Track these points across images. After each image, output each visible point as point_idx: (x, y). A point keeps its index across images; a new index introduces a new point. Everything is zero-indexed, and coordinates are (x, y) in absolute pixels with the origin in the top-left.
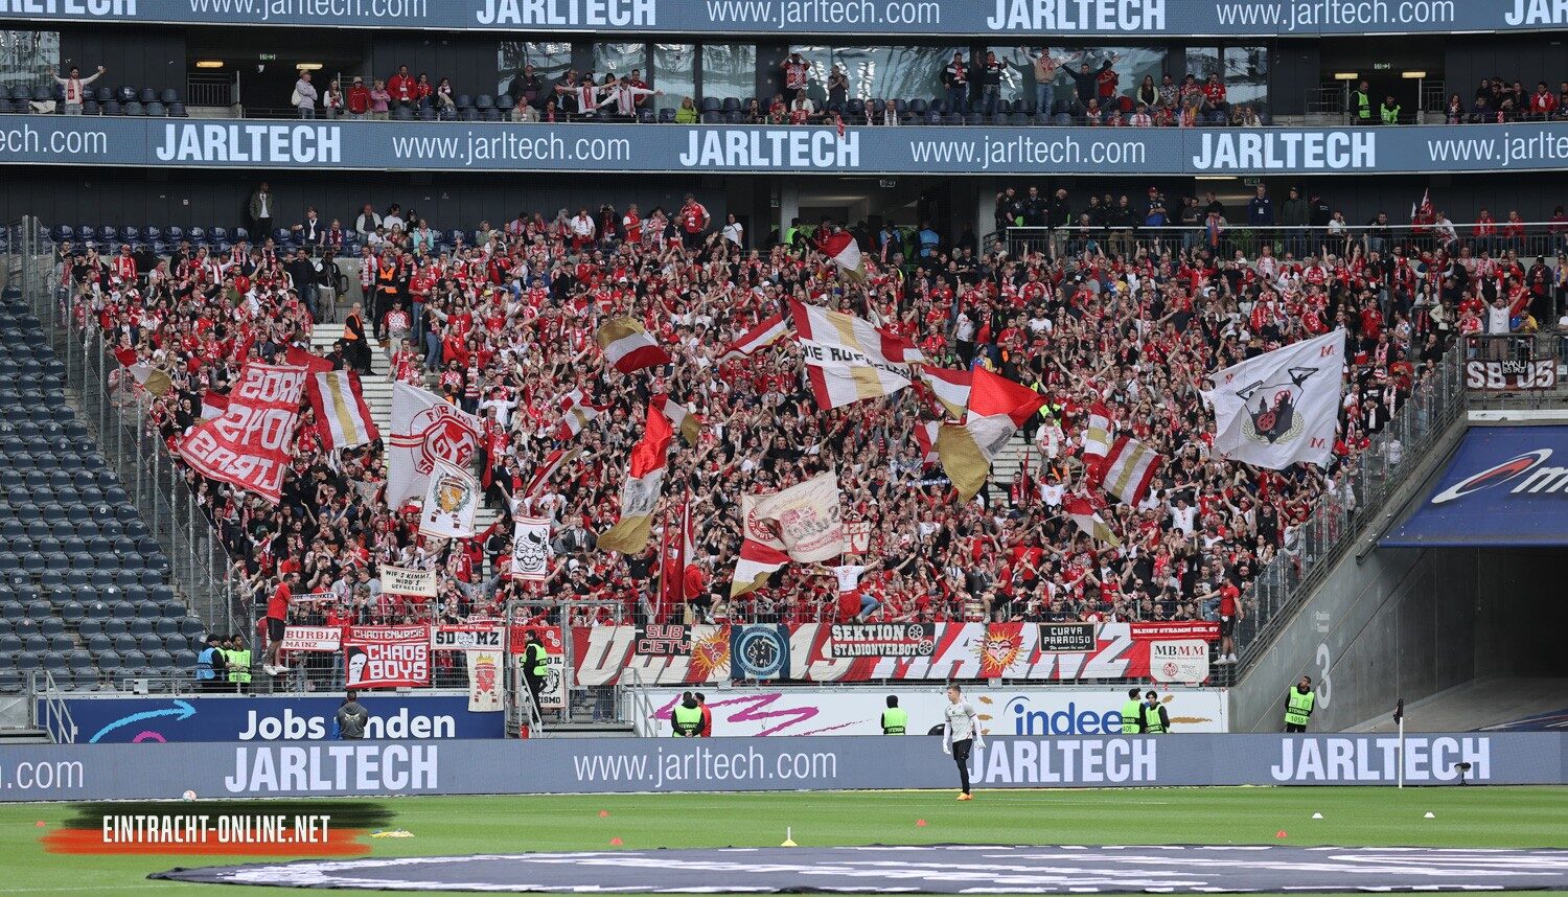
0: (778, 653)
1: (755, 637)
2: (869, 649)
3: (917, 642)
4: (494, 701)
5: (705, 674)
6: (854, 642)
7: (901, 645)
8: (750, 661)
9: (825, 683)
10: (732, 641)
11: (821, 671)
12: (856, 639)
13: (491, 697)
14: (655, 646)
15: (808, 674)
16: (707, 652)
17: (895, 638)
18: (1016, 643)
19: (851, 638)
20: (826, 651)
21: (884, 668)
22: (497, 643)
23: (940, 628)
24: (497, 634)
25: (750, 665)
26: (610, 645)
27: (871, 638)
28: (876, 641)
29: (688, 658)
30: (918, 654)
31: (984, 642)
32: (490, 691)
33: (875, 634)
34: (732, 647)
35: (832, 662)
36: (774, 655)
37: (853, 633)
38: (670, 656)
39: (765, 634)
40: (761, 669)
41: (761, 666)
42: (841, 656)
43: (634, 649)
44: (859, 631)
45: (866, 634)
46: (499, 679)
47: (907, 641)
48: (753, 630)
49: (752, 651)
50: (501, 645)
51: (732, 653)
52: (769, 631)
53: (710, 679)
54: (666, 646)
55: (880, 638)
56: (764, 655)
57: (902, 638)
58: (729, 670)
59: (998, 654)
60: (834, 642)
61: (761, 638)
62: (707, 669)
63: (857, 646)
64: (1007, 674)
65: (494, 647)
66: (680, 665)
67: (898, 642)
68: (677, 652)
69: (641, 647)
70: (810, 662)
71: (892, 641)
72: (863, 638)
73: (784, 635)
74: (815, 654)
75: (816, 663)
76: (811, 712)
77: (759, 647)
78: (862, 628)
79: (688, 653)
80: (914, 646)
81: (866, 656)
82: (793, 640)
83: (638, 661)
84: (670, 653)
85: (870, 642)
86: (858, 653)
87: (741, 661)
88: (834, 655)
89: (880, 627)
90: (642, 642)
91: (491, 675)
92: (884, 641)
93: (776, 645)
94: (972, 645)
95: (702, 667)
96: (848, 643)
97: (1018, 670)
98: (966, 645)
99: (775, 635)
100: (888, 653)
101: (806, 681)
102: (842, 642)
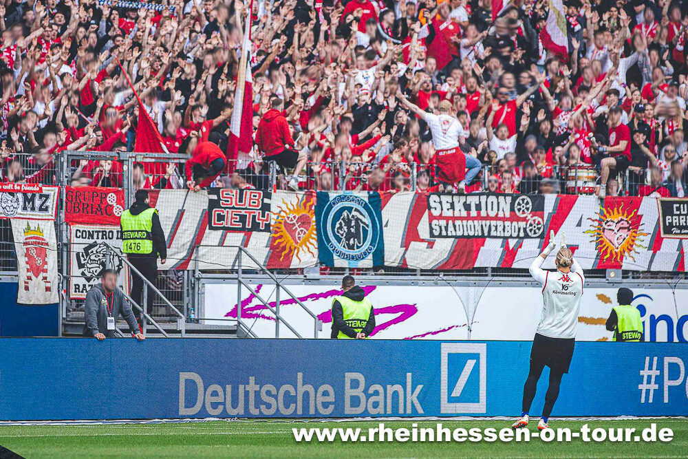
0: (370, 230)
1: (343, 209)
2: (473, 228)
3: (525, 219)
4: (48, 289)
5: (288, 258)
6: (454, 218)
7: (507, 223)
8: (339, 240)
9: (424, 272)
10: (318, 213)
11: (420, 256)
12: (457, 214)
13: (43, 285)
14: (231, 218)
15: (404, 259)
16: (289, 227)
17: (501, 215)
18: (636, 222)
19: (450, 213)
20: (423, 229)
21: (490, 255)
22: (46, 209)
23: (550, 201)
24: (47, 197)
25: (339, 247)
26: (181, 214)
27: (474, 213)
28: (479, 218)
29: (267, 235)
30: (527, 236)
31: (600, 222)
32: (42, 275)
33: (478, 207)
34: (318, 221)
35: (431, 245)
36: (365, 232)
37: (452, 206)
38: (248, 233)
39: (355, 205)
40: (352, 253)
41: (351, 247)
42: (440, 236)
43: (206, 221)
44: (459, 202)
45: (467, 207)
46: (52, 258)
47: (514, 218)
48: (341, 198)
49: (341, 228)
50: (51, 212)
51: (318, 230)
52: (359, 201)
53: (295, 264)
54: (243, 218)
55: (483, 213)
56: (355, 234)
57: (508, 215)
58: (316, 252)
59: (616, 238)
60: (431, 218)
61: (350, 209)
62: (291, 251)
63: (458, 223)
64: (627, 264)
65: (43, 215)
66: (259, 243)
67: (504, 219)
68: (255, 227)
69: (214, 219)
70: (406, 245)
71: (496, 218)
72: (464, 213)
73: (376, 205)
74: (411, 235)
75: (413, 245)
76: (408, 311)
77: (348, 222)
78: (463, 199)
79: (267, 228)
80: (522, 224)
81: (469, 237)
82: (386, 213)
83: (212, 237)
84: (248, 227)
85: (474, 219)
86: (459, 233)
87: (329, 241)
88: (432, 235)
89: (483, 198)
90: (215, 212)
91: (42, 253)
92: (488, 218)
93: (367, 220)
94: (586, 224)
95: (284, 248)
96: (447, 219)
97: (637, 260)
98: (579, 224)
99: (366, 207)
100: (493, 233)
101: (403, 269)
102: (440, 217)
